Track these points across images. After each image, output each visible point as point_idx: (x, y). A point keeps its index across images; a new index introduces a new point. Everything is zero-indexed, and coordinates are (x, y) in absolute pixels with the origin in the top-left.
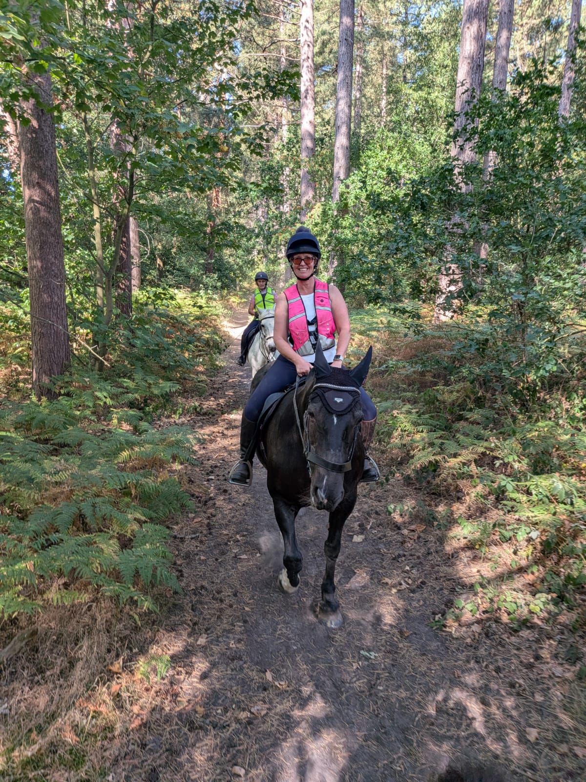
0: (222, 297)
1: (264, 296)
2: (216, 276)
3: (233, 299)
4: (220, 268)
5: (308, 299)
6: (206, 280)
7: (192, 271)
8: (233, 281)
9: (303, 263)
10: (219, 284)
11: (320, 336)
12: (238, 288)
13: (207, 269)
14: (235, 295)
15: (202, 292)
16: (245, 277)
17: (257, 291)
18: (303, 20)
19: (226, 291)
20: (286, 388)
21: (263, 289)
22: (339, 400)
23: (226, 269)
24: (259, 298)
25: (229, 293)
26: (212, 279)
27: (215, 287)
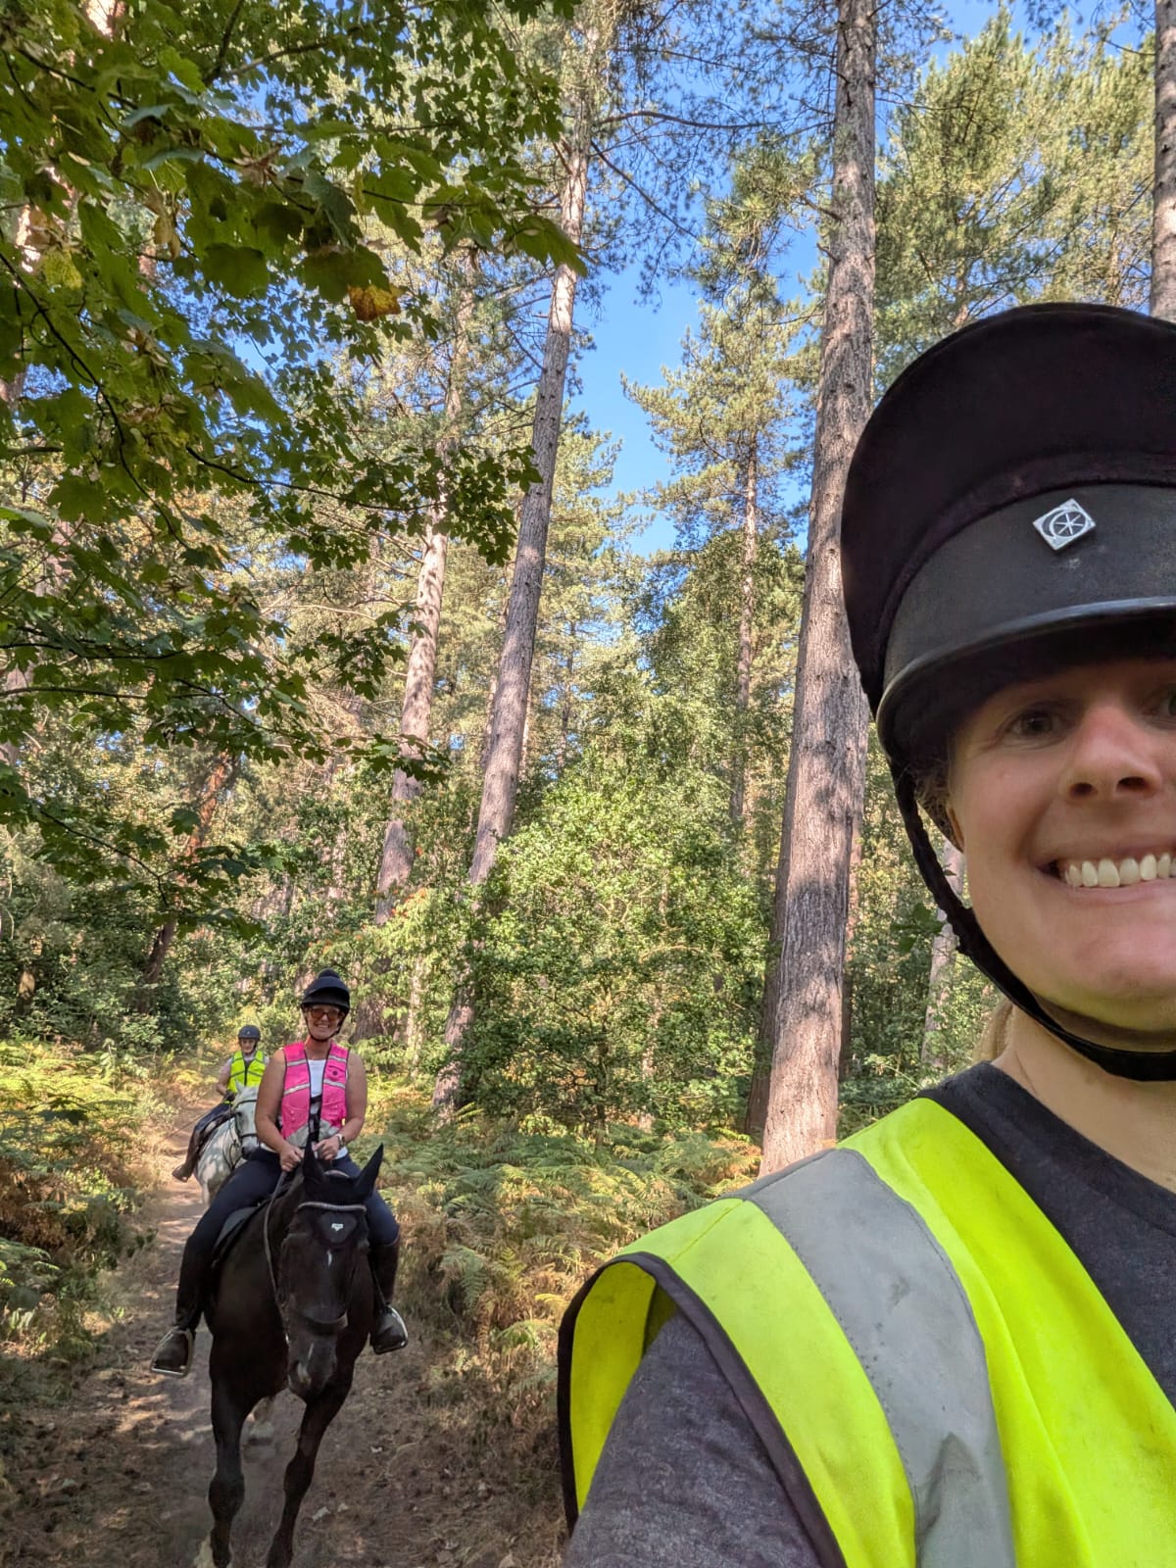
0: (159, 1072)
1: (247, 1065)
2: (154, 1021)
3: (185, 1076)
4: (166, 1005)
5: (317, 1066)
6: (127, 1028)
7: (100, 1006)
8: (190, 1035)
9: (325, 1018)
10: (158, 1039)
11: (323, 1122)
12: (200, 1051)
13: (137, 1003)
14: (189, 1067)
15: (107, 1058)
16: (217, 1027)
17: (238, 1055)
18: (425, 571)
19: (170, 1057)
20: (261, 1199)
21: (249, 1054)
22: (337, 1227)
23: (180, 1009)
24: (239, 1066)
25: (177, 1061)
26: (145, 1027)
27: (148, 1046)
